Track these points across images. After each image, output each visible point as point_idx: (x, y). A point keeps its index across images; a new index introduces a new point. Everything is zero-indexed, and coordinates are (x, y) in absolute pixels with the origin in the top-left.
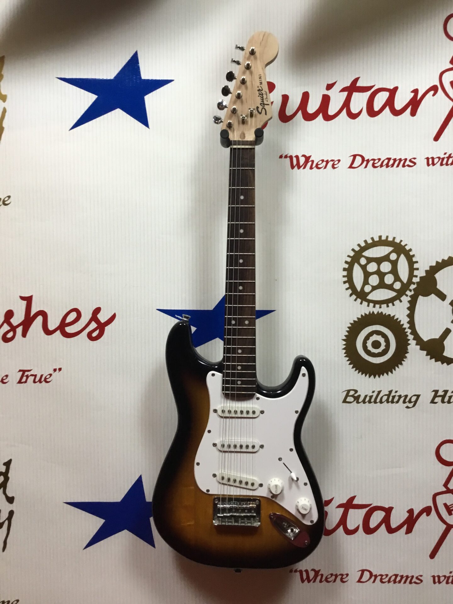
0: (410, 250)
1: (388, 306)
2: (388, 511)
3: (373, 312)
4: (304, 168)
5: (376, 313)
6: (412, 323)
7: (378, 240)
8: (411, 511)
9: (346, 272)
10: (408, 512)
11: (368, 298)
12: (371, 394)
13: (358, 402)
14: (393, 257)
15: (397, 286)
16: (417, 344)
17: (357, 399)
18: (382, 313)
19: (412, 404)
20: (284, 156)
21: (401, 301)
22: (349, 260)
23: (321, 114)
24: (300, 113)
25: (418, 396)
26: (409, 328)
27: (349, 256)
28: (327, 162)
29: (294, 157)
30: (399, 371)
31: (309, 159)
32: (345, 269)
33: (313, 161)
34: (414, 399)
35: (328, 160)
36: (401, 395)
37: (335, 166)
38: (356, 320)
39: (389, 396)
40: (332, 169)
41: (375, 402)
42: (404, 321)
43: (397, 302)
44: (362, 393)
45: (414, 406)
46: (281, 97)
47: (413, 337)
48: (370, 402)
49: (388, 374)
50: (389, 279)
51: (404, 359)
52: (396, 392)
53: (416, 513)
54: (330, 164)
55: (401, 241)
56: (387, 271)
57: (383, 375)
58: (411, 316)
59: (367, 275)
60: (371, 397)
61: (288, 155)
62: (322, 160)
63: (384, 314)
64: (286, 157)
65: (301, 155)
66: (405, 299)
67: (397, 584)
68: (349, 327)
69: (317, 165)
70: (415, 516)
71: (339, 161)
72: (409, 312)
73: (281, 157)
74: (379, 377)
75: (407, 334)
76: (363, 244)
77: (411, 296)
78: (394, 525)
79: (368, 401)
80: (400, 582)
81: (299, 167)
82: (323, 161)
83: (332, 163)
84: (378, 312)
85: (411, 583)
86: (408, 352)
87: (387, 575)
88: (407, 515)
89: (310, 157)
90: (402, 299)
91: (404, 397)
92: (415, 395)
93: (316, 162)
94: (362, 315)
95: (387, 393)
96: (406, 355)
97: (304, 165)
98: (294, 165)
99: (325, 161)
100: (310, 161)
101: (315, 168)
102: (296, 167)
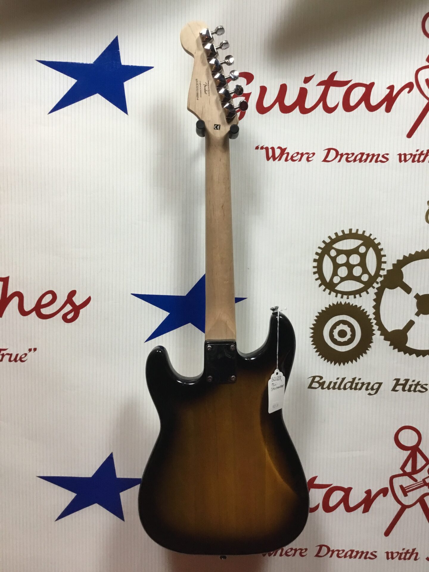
0: (379, 244)
1: (355, 297)
2: (347, 491)
3: (341, 302)
4: (280, 160)
5: (343, 303)
6: (377, 314)
7: (348, 233)
8: (368, 492)
9: (316, 263)
10: (366, 492)
11: (336, 288)
12: (336, 381)
13: (323, 388)
14: (362, 250)
15: (365, 278)
16: (381, 335)
17: (322, 385)
18: (349, 303)
19: (375, 391)
20: (260, 147)
21: (368, 293)
22: (319, 251)
23: (298, 107)
24: (277, 105)
25: (380, 384)
26: (374, 319)
27: (319, 248)
28: (302, 155)
29: (270, 148)
30: (363, 360)
31: (285, 152)
32: (315, 260)
33: (288, 154)
34: (376, 386)
35: (303, 153)
36: (364, 383)
37: (310, 159)
38: (324, 309)
39: (352, 383)
40: (307, 162)
41: (339, 388)
42: (370, 312)
43: (364, 294)
44: (327, 379)
45: (376, 393)
47: (377, 327)
48: (334, 388)
49: (352, 362)
50: (357, 271)
51: (369, 349)
52: (360, 379)
53: (373, 493)
54: (305, 156)
55: (371, 235)
56: (355, 263)
57: (348, 363)
58: (377, 307)
59: (336, 266)
60: (335, 383)
61: (264, 147)
62: (296, 153)
63: (351, 304)
64: (262, 148)
65: (277, 147)
66: (372, 291)
67: (352, 559)
68: (317, 316)
69: (292, 157)
70: (372, 497)
71: (314, 154)
72: (375, 303)
73: (257, 148)
74: (344, 364)
75: (372, 324)
76: (334, 237)
77: (377, 289)
78: (352, 504)
79: (332, 387)
80: (355, 557)
81: (274, 159)
82: (298, 153)
83: (307, 155)
84: (346, 302)
85: (365, 558)
86: (373, 342)
87: (343, 551)
88: (365, 495)
89: (285, 149)
90: (369, 290)
91: (367, 384)
92: (377, 383)
93: (292, 155)
94: (330, 305)
95: (351, 380)
96: (371, 344)
97: (279, 157)
98: (270, 157)
99: (300, 153)
100: (286, 153)
101: (290, 160)
102: (272, 158)
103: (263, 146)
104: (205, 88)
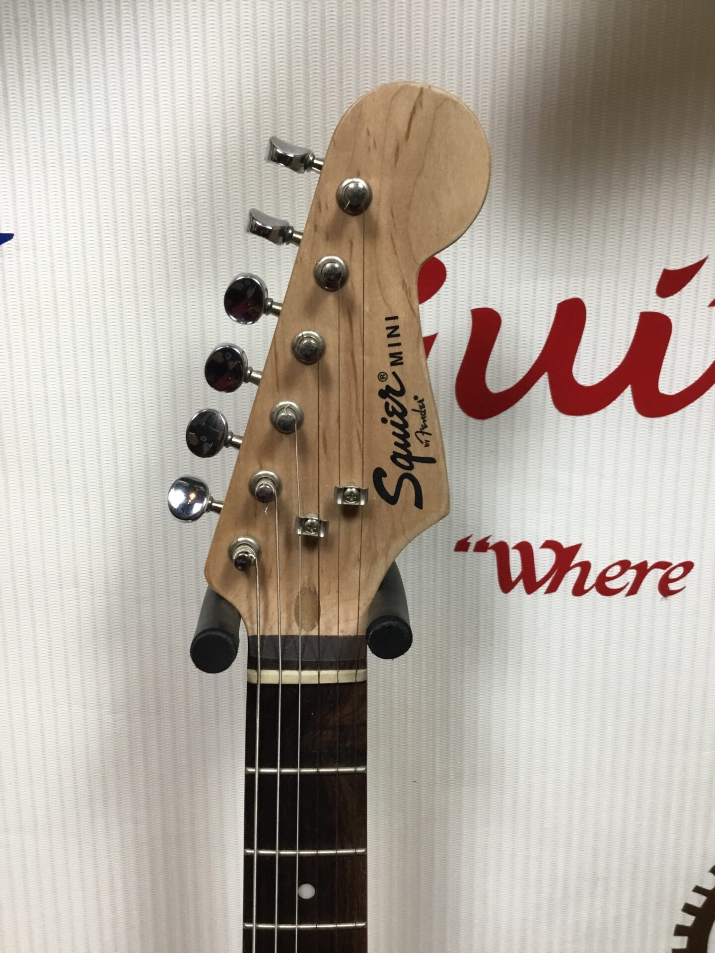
4: (552, 589)
9: (685, 939)
20: (473, 542)
22: (698, 901)
23: (628, 392)
24: (543, 384)
27: (698, 890)
28: (642, 570)
29: (515, 548)
31: (572, 560)
32: (680, 930)
33: (585, 567)
35: (645, 563)
37: (672, 586)
40: (660, 596)
46: (470, 316)
54: (654, 577)
61: (491, 542)
62: (620, 563)
64: (482, 546)
65: (542, 542)
69: (602, 578)
71: (688, 566)
73: (462, 546)
81: (531, 586)
82: (625, 565)
83: (661, 572)
89: (577, 548)
93: (600, 571)
97: (551, 579)
98: (514, 576)
99: (632, 565)
100: (576, 565)
101: (594, 590)
102: (521, 584)
103: (487, 538)
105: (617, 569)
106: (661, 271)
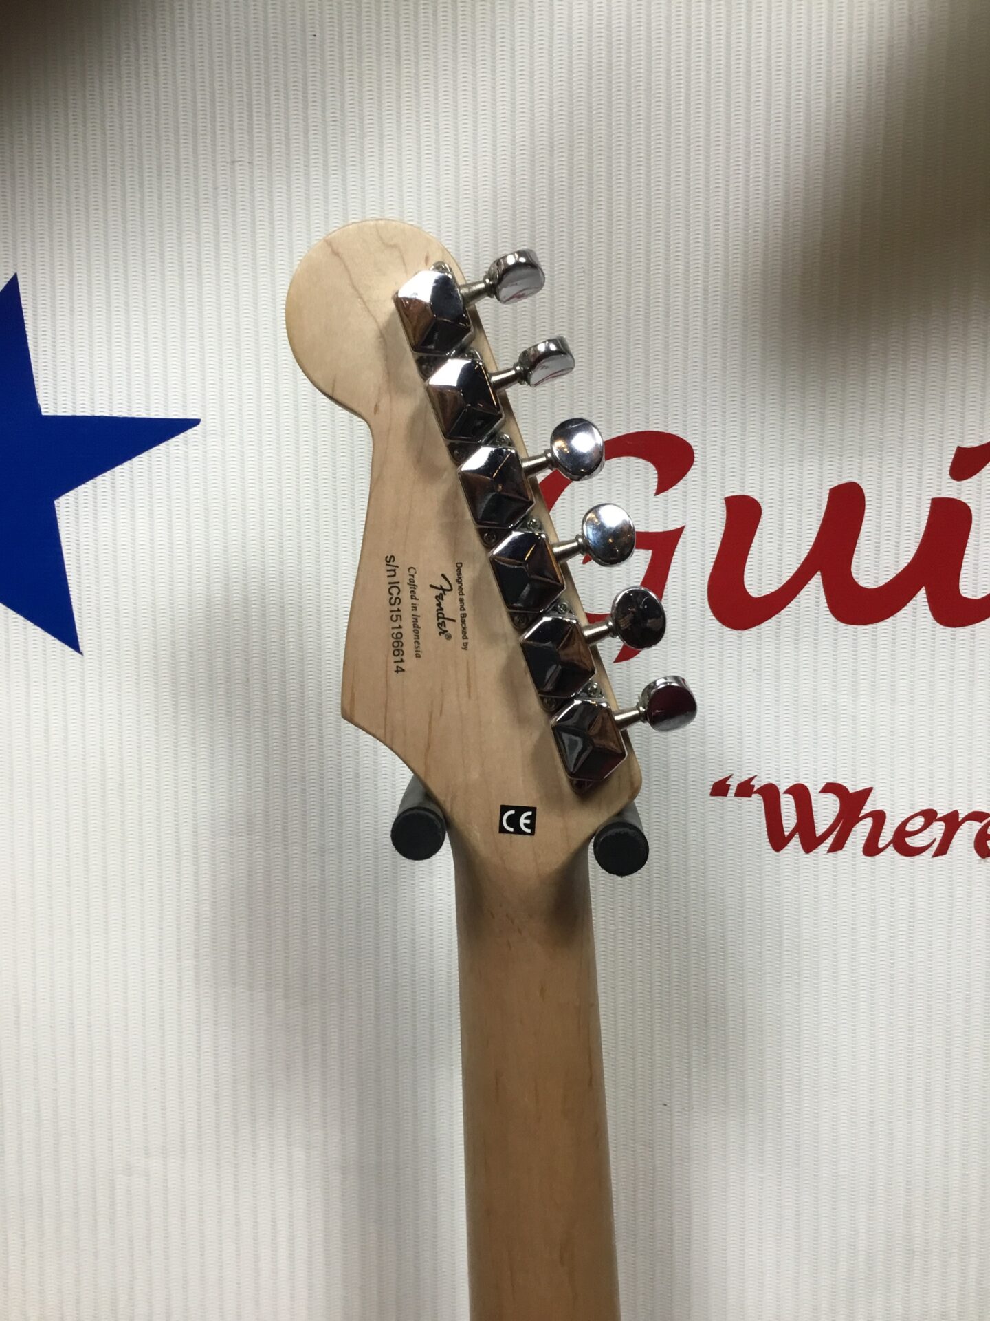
4: (837, 846)
20: (734, 784)
23: (922, 595)
24: (815, 587)
28: (953, 822)
29: (787, 792)
31: (861, 808)
33: (879, 818)
35: (955, 814)
40: (977, 857)
46: (724, 505)
54: (968, 832)
61: (757, 784)
62: (923, 813)
64: (745, 789)
65: (822, 785)
69: (901, 833)
73: (720, 789)
81: (809, 843)
82: (929, 816)
83: (976, 826)
89: (866, 793)
93: (898, 823)
97: (835, 833)
98: (787, 831)
99: (939, 816)
100: (867, 816)
101: (891, 848)
102: (796, 840)
103: (751, 779)
104: (439, 605)
105: (919, 822)
106: (955, 449)
